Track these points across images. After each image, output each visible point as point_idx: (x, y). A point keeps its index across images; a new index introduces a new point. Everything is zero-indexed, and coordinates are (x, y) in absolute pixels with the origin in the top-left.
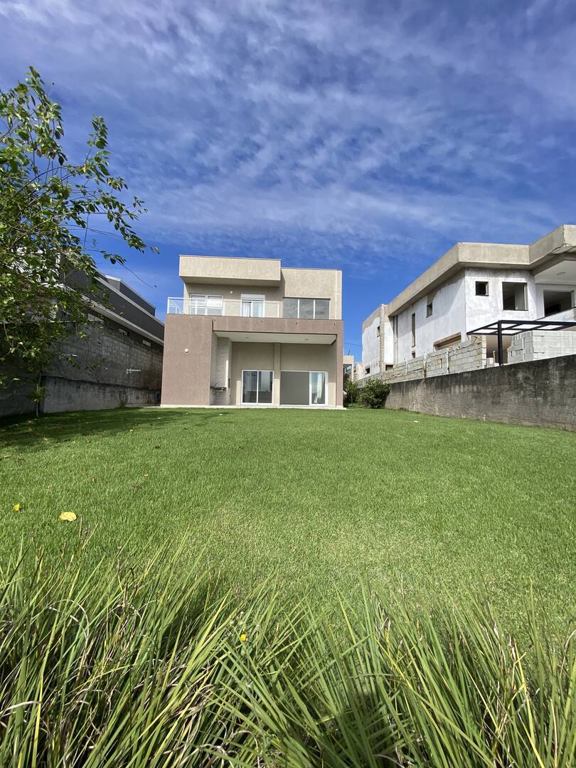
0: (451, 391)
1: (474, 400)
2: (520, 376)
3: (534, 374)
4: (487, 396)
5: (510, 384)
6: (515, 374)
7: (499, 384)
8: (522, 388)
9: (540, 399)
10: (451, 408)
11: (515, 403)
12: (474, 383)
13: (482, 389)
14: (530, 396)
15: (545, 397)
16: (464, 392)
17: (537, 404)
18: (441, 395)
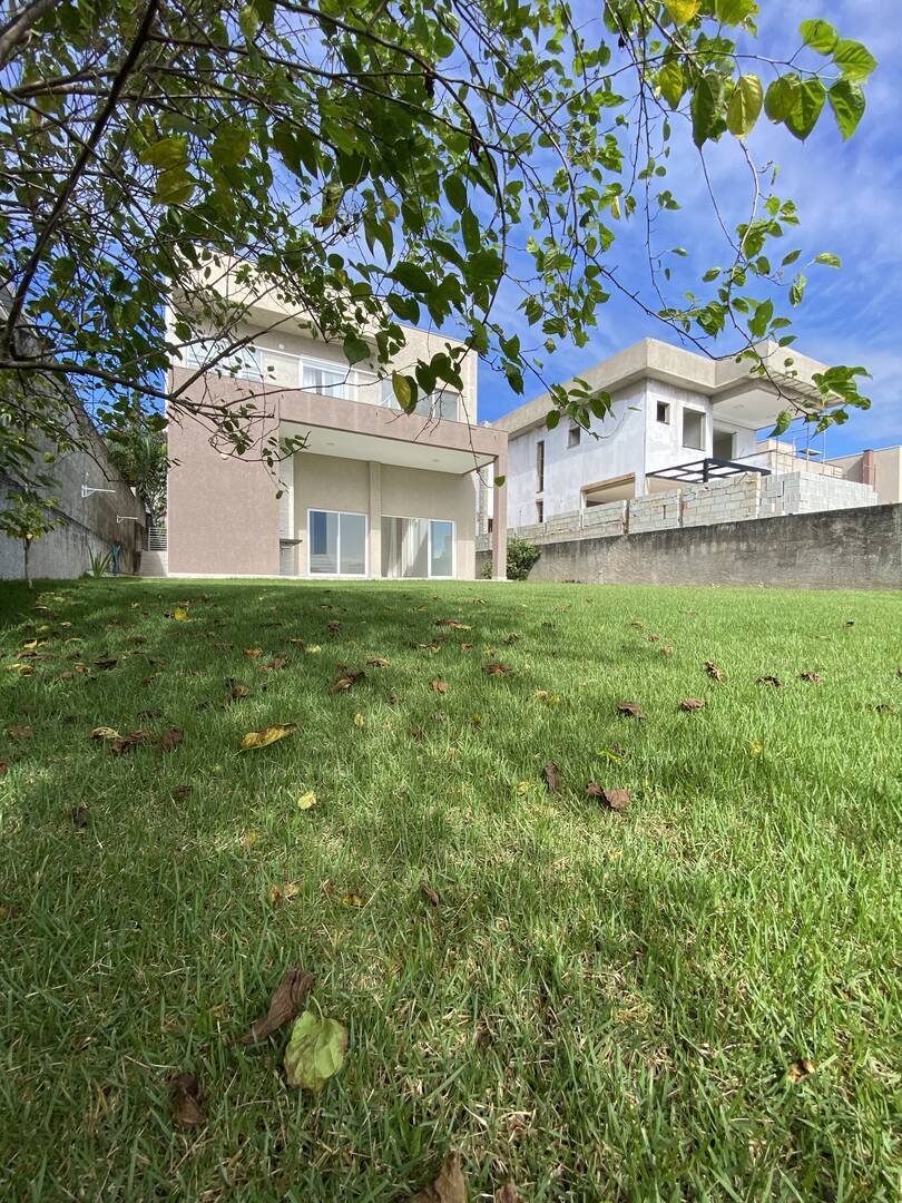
0: (688, 551)
1: (739, 563)
2: (838, 527)
3: (864, 524)
4: (768, 557)
5: (816, 537)
6: (826, 525)
7: (794, 539)
8: (840, 543)
9: (875, 557)
10: (689, 575)
11: (825, 564)
12: (739, 539)
13: (759, 547)
14: (855, 553)
15: (884, 554)
16: (718, 553)
17: (867, 564)
18: (665, 558)
